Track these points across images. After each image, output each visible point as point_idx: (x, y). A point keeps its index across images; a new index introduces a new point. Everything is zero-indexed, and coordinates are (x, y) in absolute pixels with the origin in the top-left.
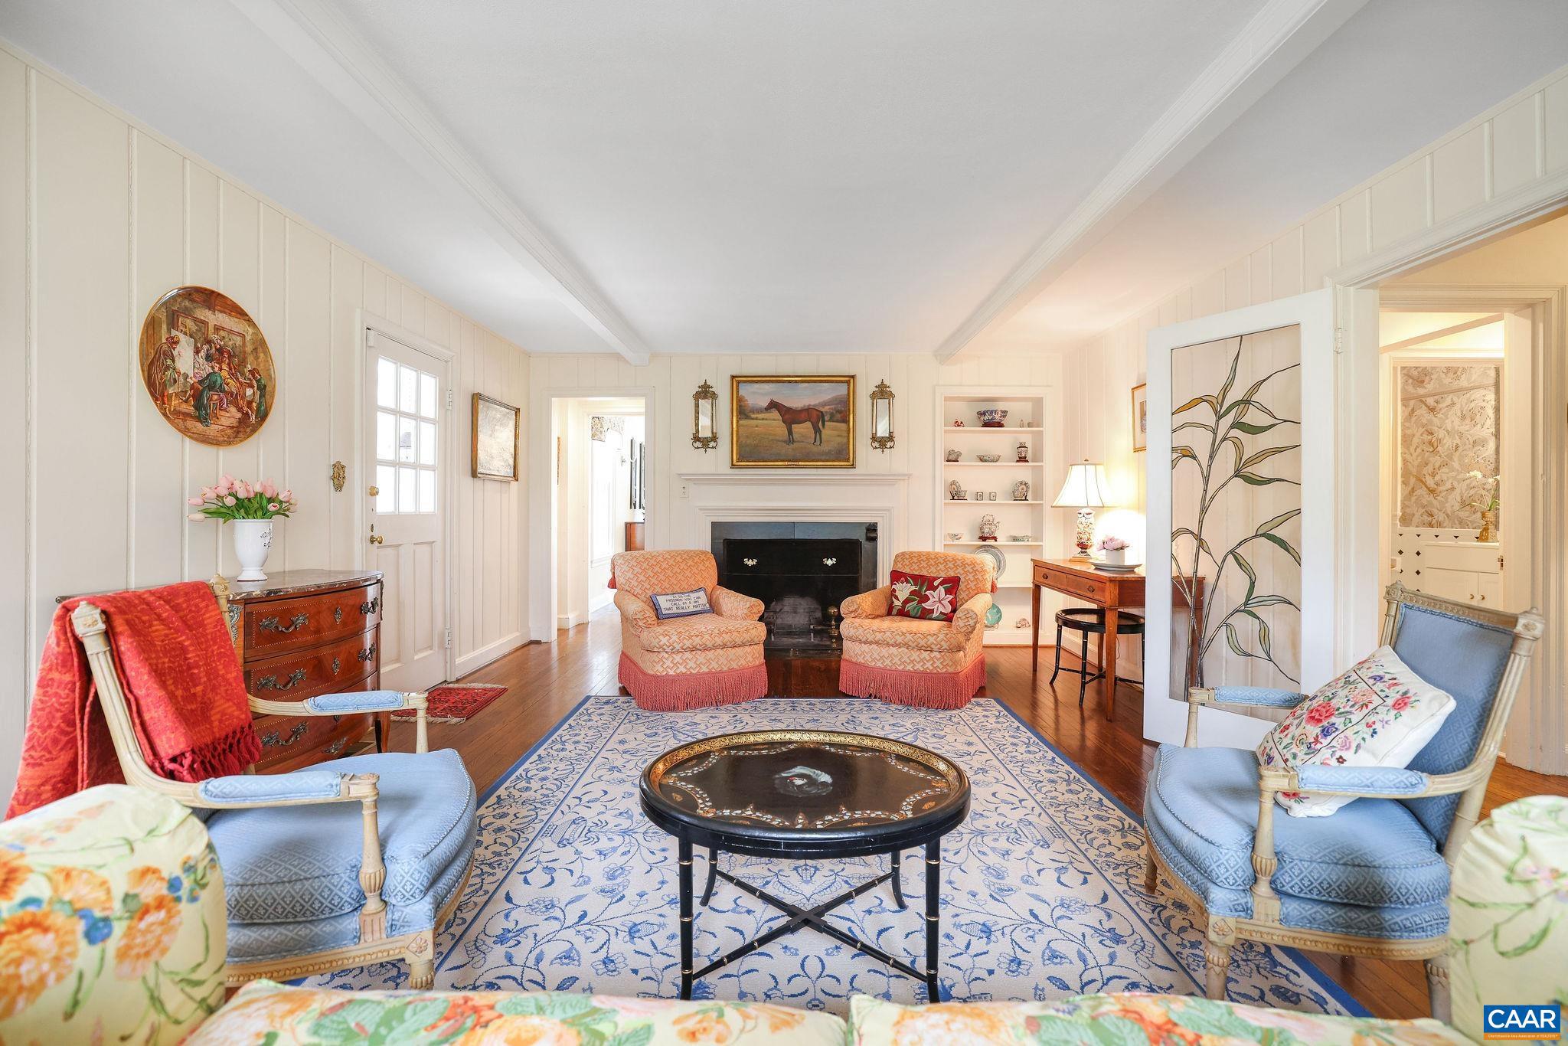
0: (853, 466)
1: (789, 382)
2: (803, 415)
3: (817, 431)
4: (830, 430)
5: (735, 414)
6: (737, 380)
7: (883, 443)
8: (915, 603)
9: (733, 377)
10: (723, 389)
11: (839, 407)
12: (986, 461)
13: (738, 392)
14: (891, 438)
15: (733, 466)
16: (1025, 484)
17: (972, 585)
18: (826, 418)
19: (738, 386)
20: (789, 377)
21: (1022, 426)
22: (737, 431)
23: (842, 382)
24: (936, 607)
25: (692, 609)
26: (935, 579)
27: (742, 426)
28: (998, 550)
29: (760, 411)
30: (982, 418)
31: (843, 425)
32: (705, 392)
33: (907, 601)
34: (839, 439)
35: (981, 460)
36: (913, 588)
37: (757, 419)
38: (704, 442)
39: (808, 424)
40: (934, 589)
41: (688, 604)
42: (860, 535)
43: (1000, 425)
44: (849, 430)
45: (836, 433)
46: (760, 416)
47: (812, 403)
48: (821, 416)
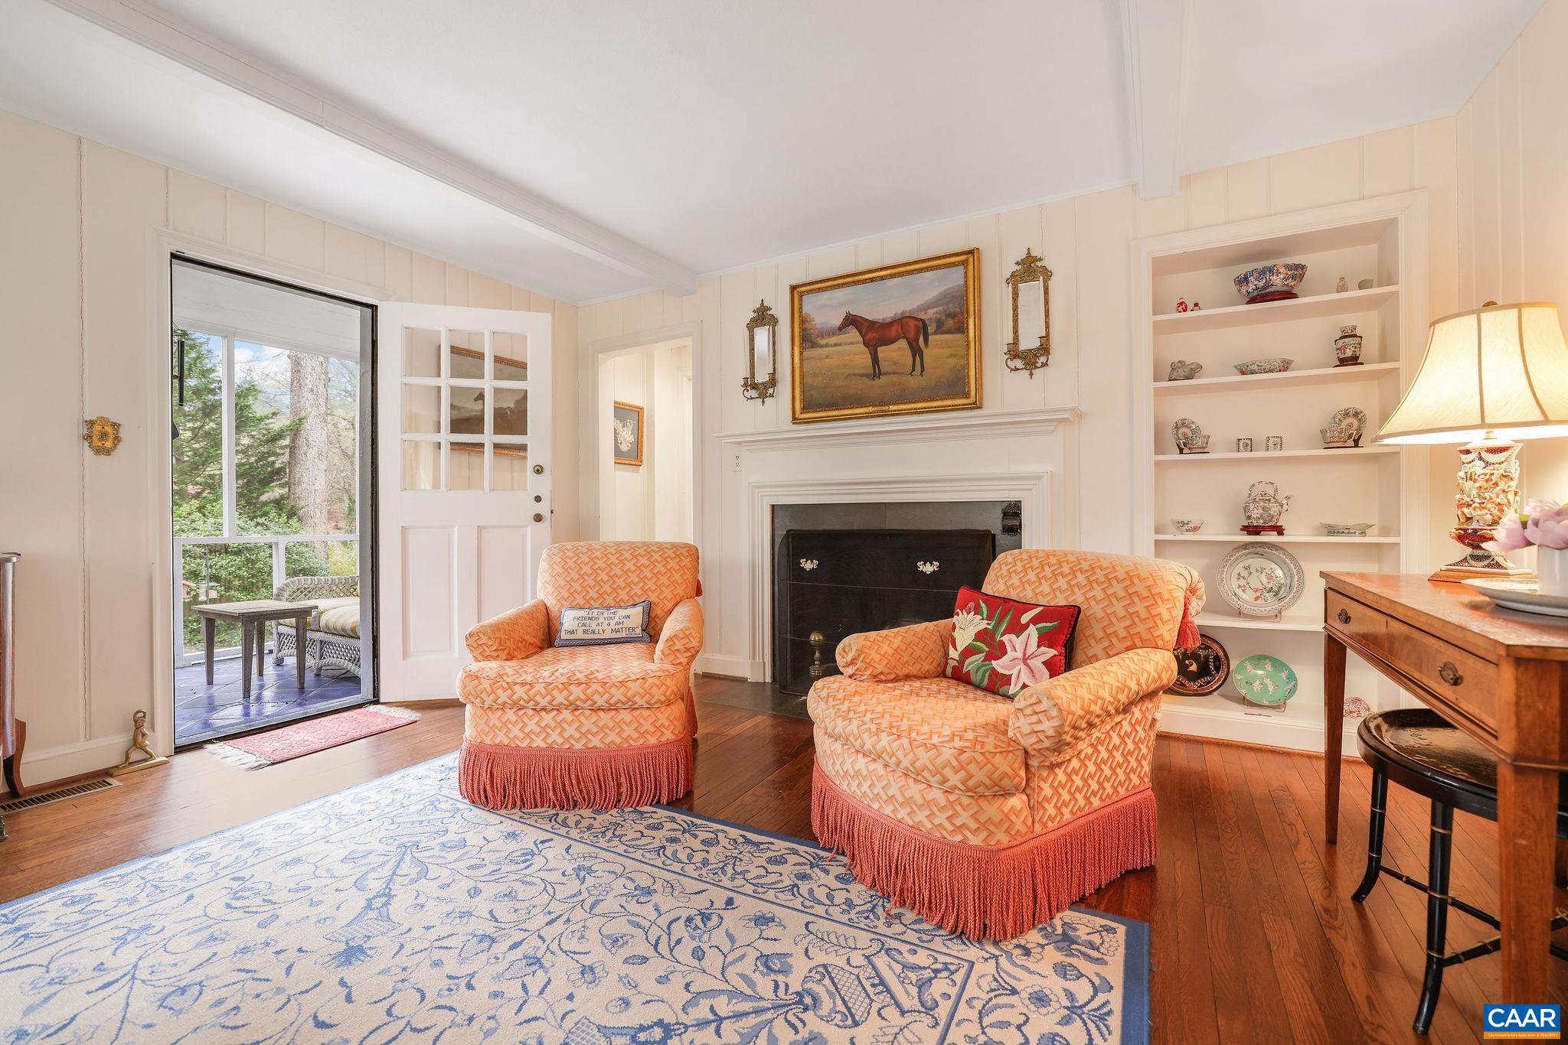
0: (976, 406)
1: (872, 280)
2: (893, 332)
3: (916, 351)
4: (938, 349)
5: (797, 342)
6: (797, 291)
7: (1032, 359)
8: (980, 657)
9: (793, 288)
10: (781, 310)
11: (953, 308)
12: (1253, 372)
13: (801, 308)
14: (1044, 348)
15: (795, 420)
16: (1356, 415)
17: (1119, 628)
18: (931, 329)
19: (801, 300)
20: (871, 271)
21: (1342, 288)
22: (801, 368)
23: (954, 264)
24: (1015, 672)
25: (608, 635)
26: (1030, 606)
27: (809, 359)
28: (1293, 559)
29: (831, 333)
30: (1244, 290)
31: (958, 336)
32: (763, 317)
33: (968, 652)
34: (952, 361)
35: (1243, 373)
36: (984, 625)
37: (827, 345)
38: (760, 389)
39: (902, 344)
40: (1017, 629)
41: (605, 626)
42: (994, 523)
43: (1288, 295)
44: (968, 345)
45: (947, 351)
46: (833, 340)
47: (908, 309)
48: (923, 328)
